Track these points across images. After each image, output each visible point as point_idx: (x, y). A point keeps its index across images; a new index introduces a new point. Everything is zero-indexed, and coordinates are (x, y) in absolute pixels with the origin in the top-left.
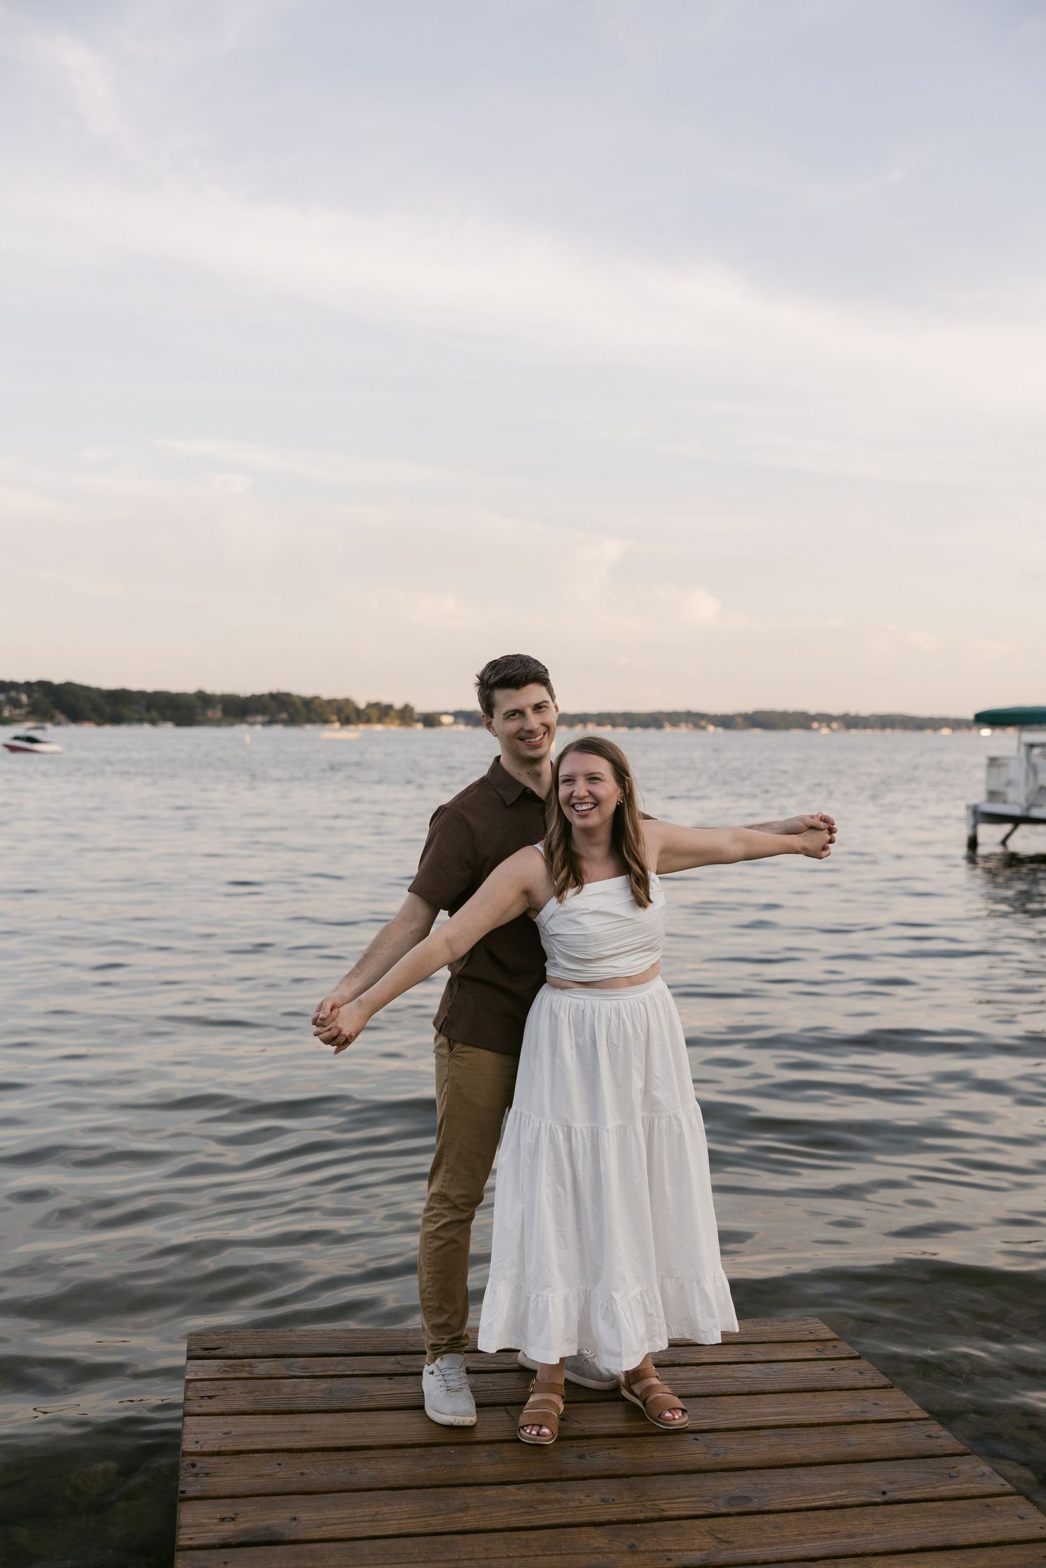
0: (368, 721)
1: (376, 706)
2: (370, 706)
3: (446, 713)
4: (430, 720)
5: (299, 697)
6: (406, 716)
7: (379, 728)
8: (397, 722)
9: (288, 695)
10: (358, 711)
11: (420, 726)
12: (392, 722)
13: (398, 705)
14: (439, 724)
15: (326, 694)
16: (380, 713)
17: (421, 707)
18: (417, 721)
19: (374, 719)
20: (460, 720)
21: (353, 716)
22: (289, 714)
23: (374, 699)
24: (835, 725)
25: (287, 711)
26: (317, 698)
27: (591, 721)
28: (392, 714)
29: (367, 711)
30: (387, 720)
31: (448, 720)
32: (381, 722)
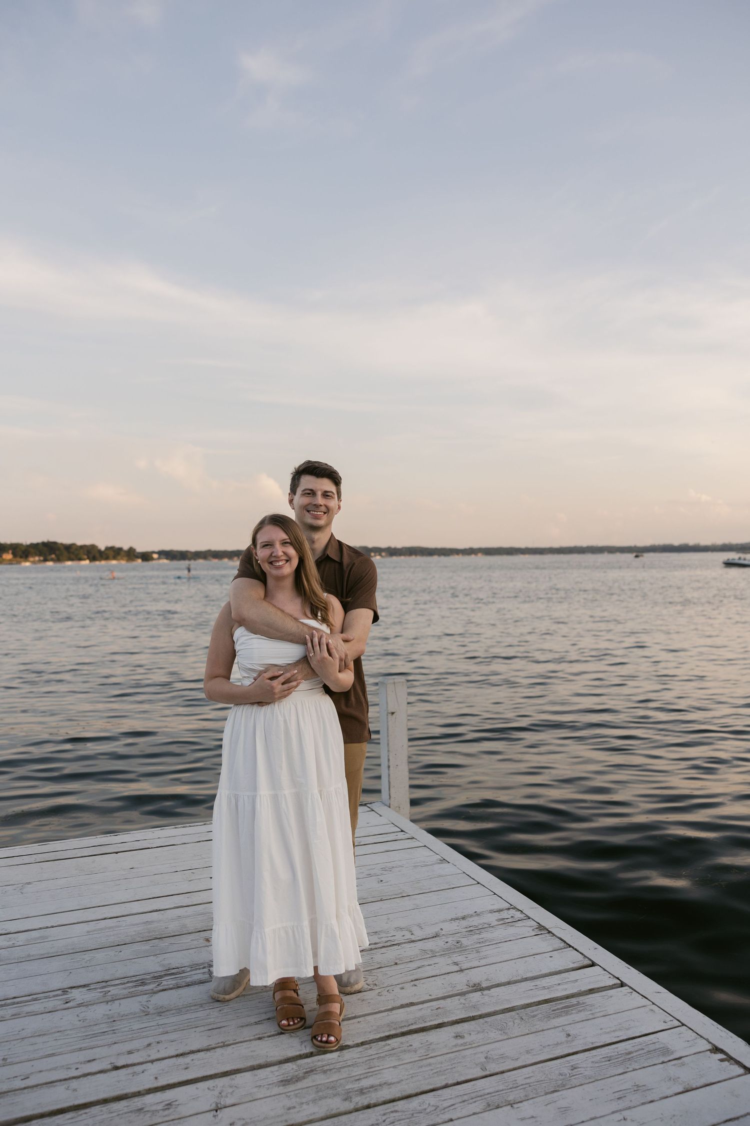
0: (107, 558)
1: (112, 548)
2: (107, 549)
3: (154, 553)
4: (146, 557)
5: (62, 544)
6: (131, 554)
7: (114, 562)
8: (126, 558)
9: (55, 543)
10: (100, 551)
11: (140, 561)
12: (122, 559)
13: (126, 549)
14: (152, 559)
15: (79, 543)
16: (114, 553)
17: (140, 550)
18: (138, 557)
19: (111, 556)
20: (162, 556)
21: (97, 555)
22: (56, 555)
23: (110, 545)
25: (54, 553)
26: (74, 545)
28: (122, 553)
29: (107, 552)
30: (119, 557)
31: (155, 556)
32: (114, 558)
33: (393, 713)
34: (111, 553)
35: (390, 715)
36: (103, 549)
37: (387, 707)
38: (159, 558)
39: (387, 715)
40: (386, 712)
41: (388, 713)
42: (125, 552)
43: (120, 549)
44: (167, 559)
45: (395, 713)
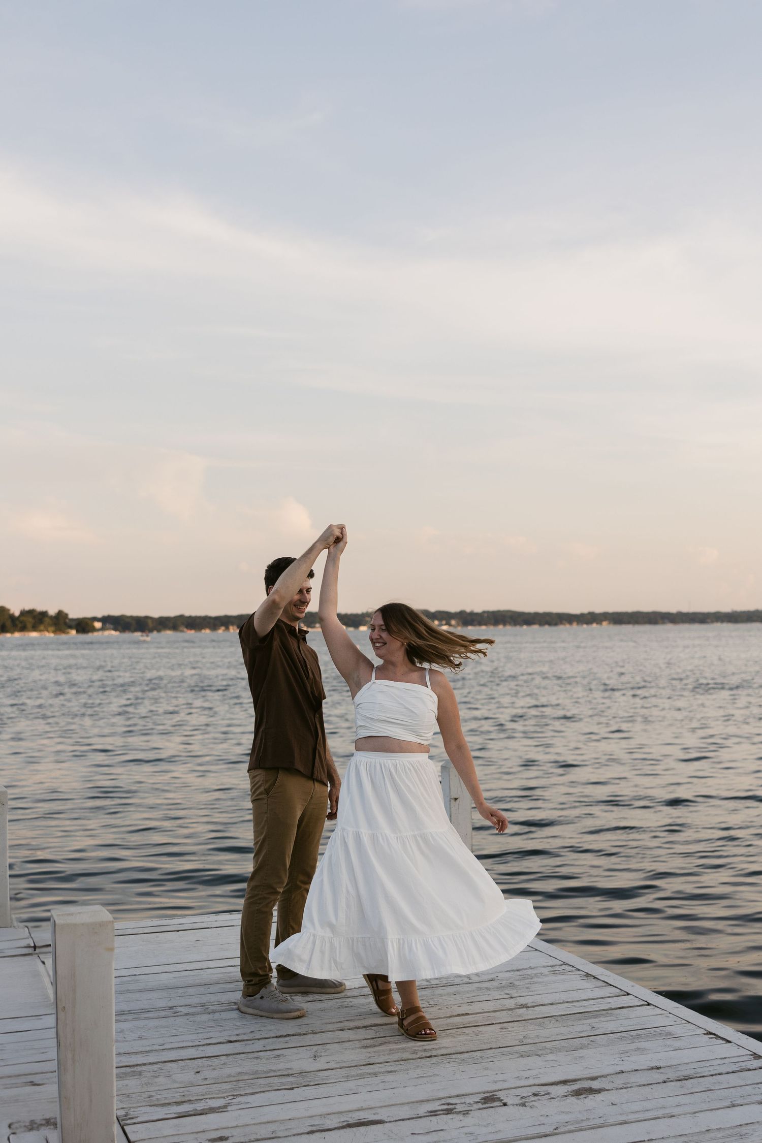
0: (23, 629)
1: (31, 612)
2: (24, 613)
3: (95, 619)
4: (83, 626)
6: (60, 622)
8: (52, 628)
10: (12, 617)
11: (74, 632)
12: (48, 631)
13: (52, 612)
14: (94, 630)
16: (35, 620)
17: (74, 614)
18: (71, 627)
19: (29, 626)
20: (108, 625)
21: (9, 623)
24: (453, 622)
27: (233, 625)
28: (47, 620)
29: (22, 618)
30: (42, 627)
31: (98, 625)
32: (35, 628)
33: (456, 799)
34: (29, 620)
35: (453, 801)
36: (17, 614)
37: (450, 792)
38: (103, 629)
39: (450, 801)
40: (449, 798)
41: (450, 799)
42: (51, 617)
43: (44, 614)
44: (115, 630)
45: (458, 800)
